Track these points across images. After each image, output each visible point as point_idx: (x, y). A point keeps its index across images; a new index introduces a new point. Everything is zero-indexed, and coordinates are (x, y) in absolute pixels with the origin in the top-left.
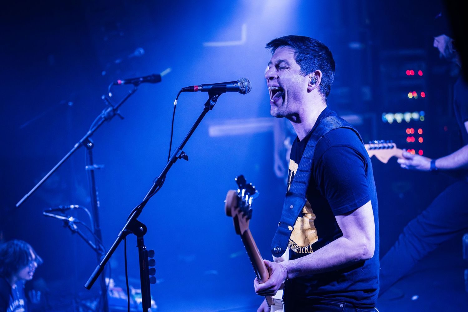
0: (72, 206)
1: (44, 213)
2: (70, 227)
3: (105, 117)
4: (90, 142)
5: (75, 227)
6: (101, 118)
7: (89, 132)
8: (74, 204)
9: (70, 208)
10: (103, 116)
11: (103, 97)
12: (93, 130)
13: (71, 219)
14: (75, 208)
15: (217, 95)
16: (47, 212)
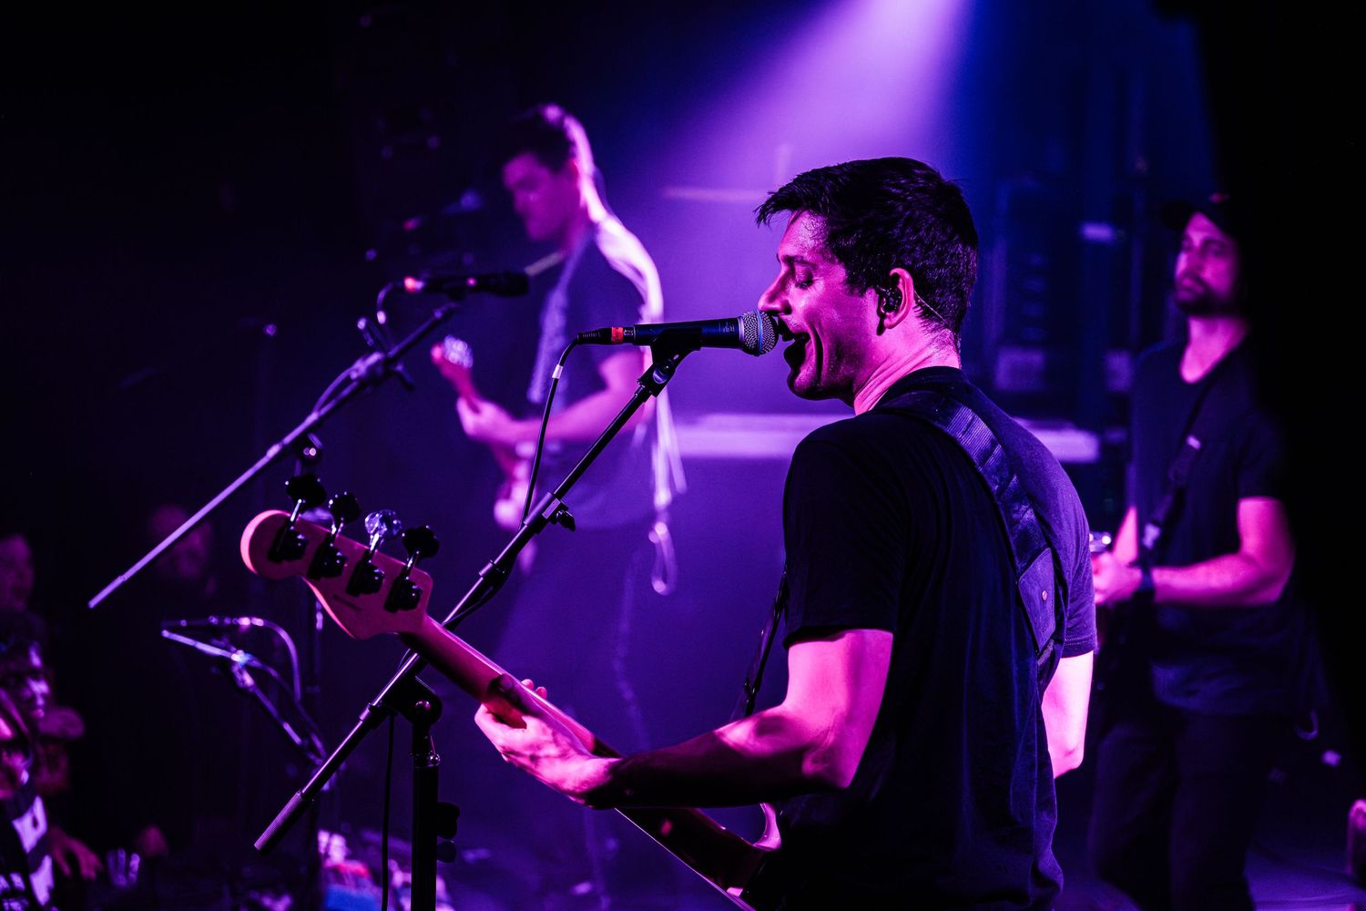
0: (245, 622)
1: (166, 634)
2: (232, 678)
3: (359, 379)
4: (311, 445)
5: (248, 680)
6: (348, 380)
7: (313, 417)
8: (250, 616)
9: (238, 626)
10: (354, 375)
11: (362, 324)
12: (324, 411)
13: (239, 657)
14: (253, 626)
15: (676, 357)
16: (172, 630)
